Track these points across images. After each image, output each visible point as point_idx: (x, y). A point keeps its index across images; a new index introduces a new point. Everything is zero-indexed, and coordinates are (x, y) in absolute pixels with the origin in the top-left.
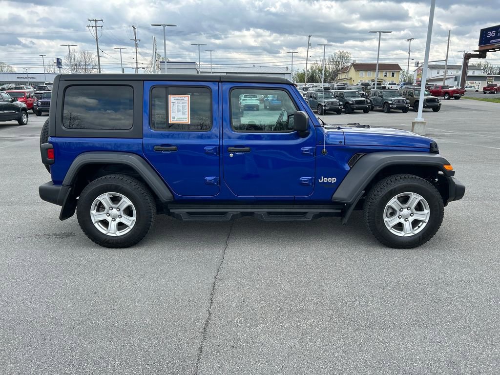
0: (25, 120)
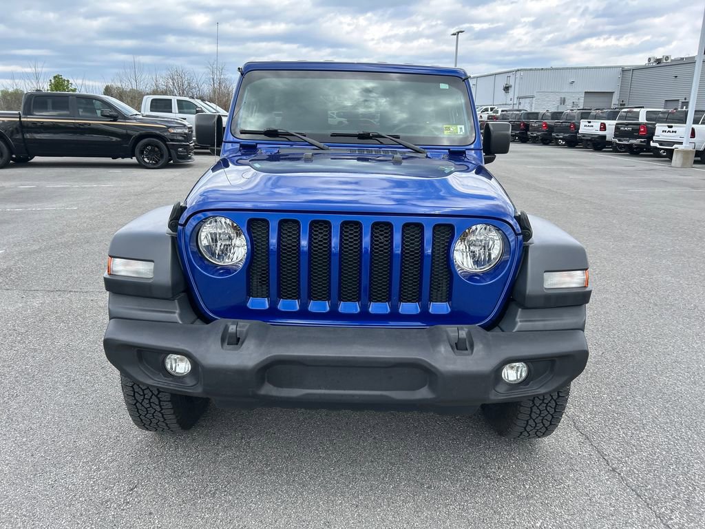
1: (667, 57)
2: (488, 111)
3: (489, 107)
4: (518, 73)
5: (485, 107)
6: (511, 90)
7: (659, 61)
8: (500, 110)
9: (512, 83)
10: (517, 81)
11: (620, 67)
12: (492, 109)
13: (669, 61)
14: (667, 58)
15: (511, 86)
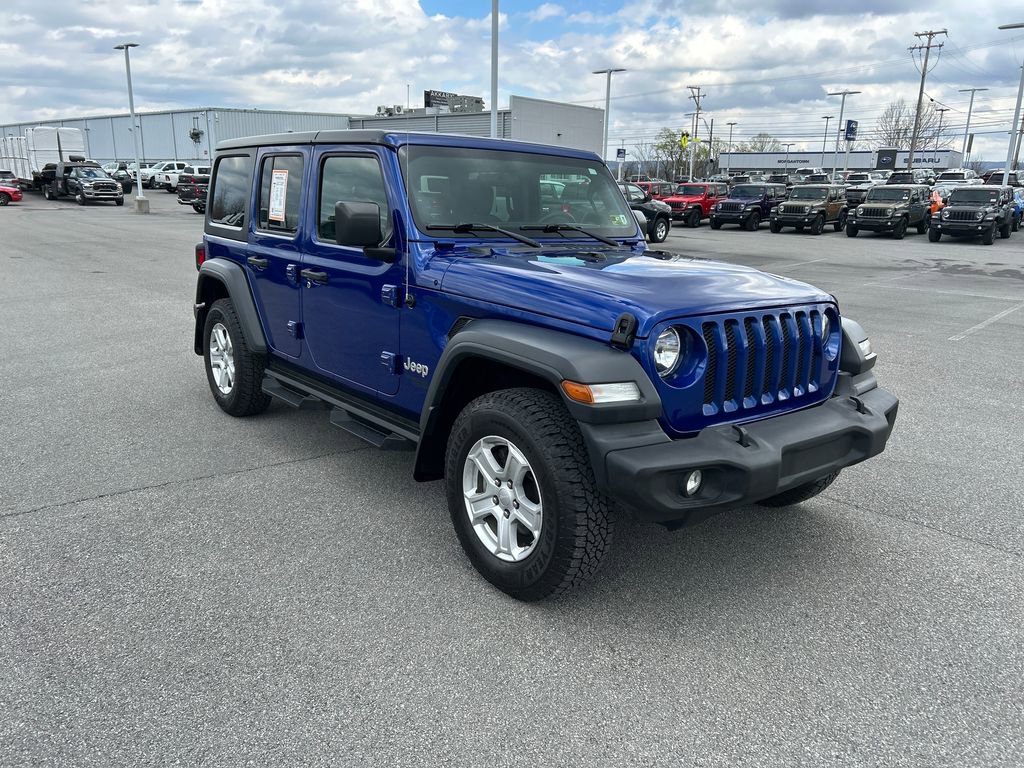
0: (661, 234)
1: (399, 107)
2: (173, 168)
3: (175, 163)
4: (211, 114)
5: (168, 163)
6: (204, 139)
7: (389, 111)
8: (196, 168)
9: (202, 127)
10: (211, 126)
11: (346, 116)
12: (181, 167)
13: (402, 112)
14: (399, 109)
15: (202, 133)
